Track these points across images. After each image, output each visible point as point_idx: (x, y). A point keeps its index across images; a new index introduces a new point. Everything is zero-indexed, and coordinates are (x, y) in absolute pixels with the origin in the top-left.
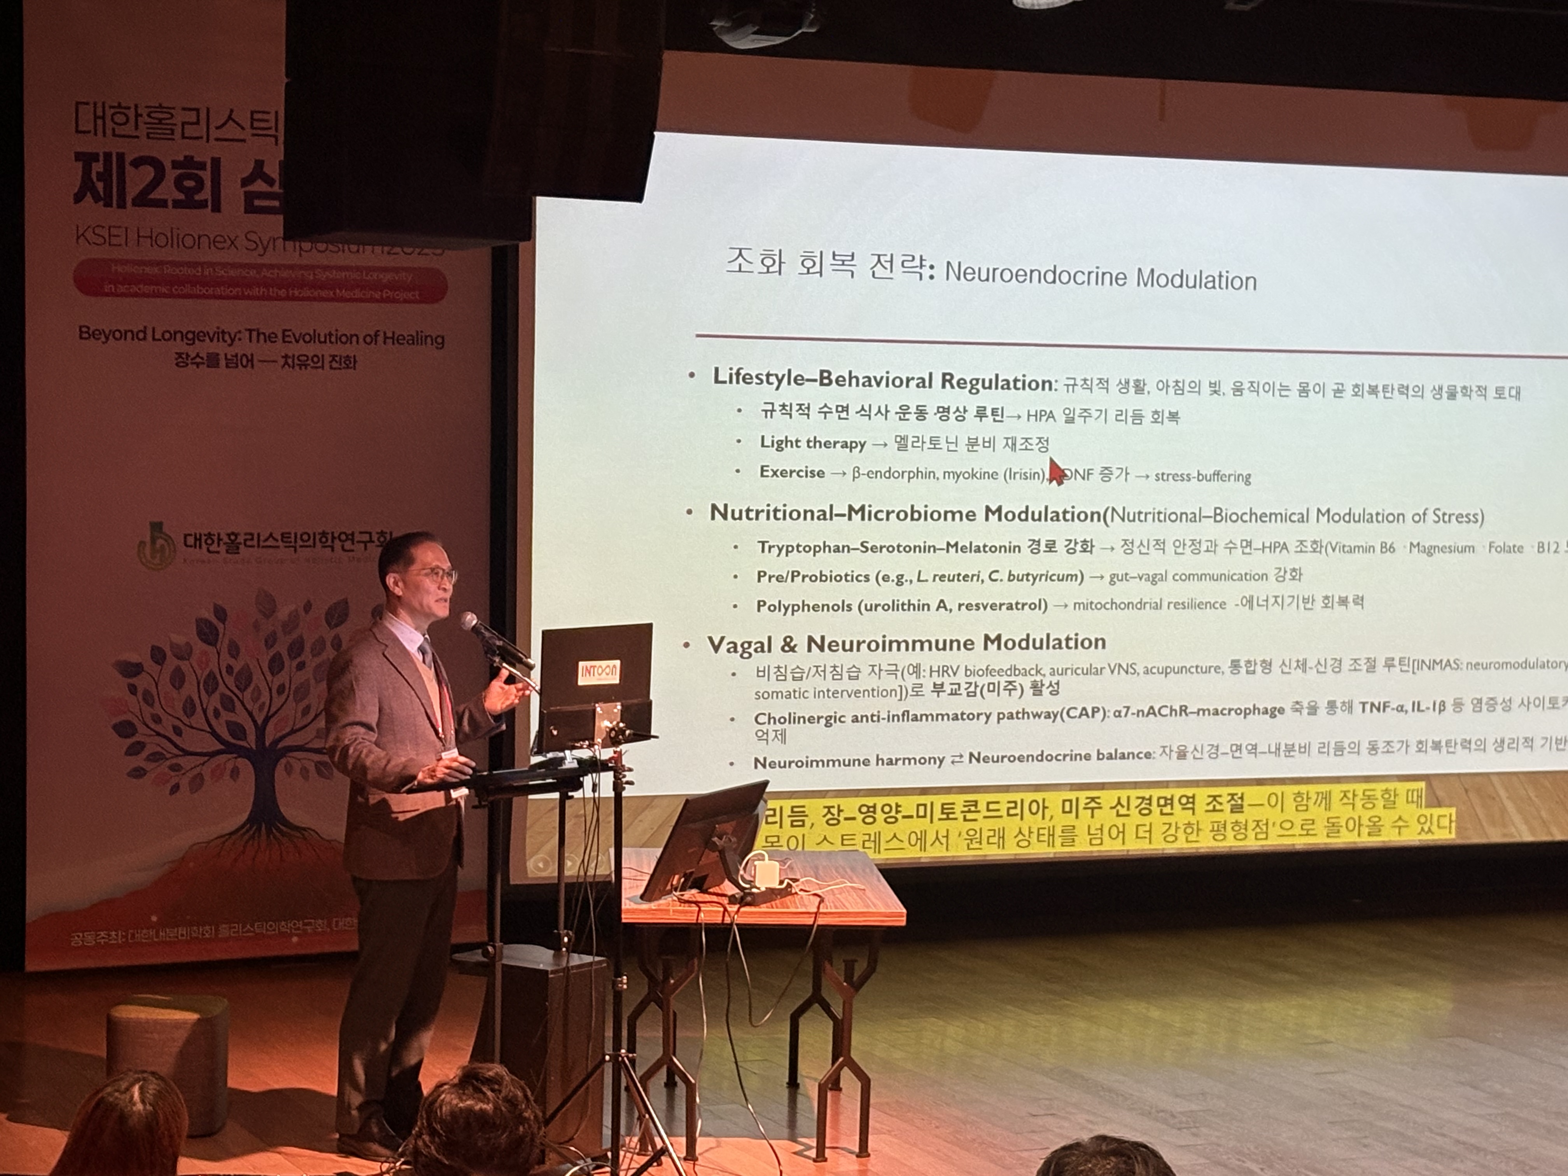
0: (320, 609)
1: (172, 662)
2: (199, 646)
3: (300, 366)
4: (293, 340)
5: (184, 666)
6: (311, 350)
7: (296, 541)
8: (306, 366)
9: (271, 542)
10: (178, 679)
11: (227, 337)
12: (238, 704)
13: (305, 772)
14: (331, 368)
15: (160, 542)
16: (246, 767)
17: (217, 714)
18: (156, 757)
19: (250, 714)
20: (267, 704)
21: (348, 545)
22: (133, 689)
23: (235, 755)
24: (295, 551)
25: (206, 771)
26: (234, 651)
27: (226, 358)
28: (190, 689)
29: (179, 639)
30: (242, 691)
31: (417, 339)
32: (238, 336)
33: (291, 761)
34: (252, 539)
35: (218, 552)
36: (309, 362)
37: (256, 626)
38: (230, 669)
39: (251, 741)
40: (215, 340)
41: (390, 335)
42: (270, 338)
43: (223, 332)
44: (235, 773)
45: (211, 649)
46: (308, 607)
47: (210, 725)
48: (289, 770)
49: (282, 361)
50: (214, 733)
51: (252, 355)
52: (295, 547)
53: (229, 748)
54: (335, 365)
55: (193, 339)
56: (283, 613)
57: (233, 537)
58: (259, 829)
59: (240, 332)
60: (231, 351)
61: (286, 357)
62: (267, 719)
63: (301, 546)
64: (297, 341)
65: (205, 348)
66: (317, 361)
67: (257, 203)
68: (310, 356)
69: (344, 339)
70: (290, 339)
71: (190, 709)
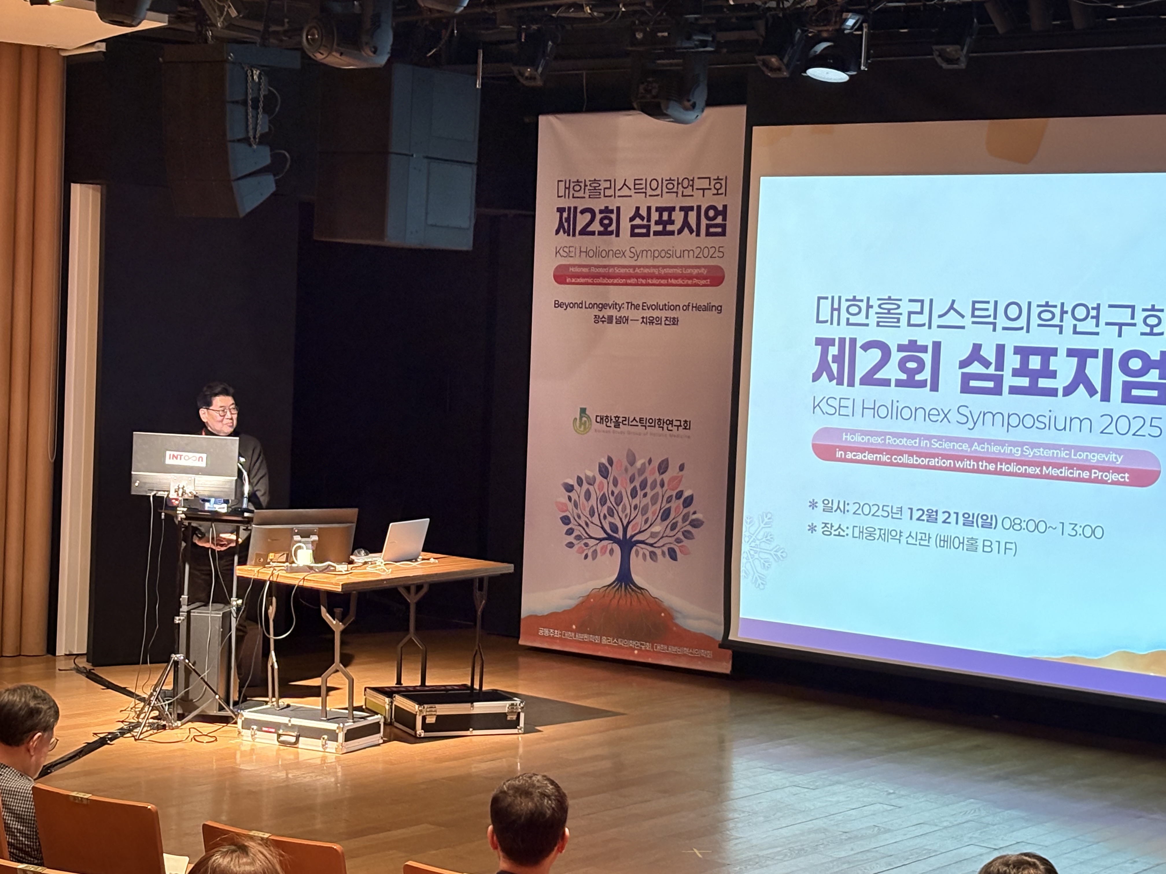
0: (655, 464)
1: (585, 486)
2: (599, 478)
3: (650, 323)
5: (591, 488)
6: (656, 314)
7: (646, 423)
8: (653, 323)
9: (634, 423)
10: (588, 496)
11: (617, 307)
12: (615, 513)
13: (644, 556)
14: (665, 324)
15: (584, 419)
16: (617, 548)
17: (605, 517)
18: (579, 538)
19: (621, 519)
20: (629, 514)
21: (670, 427)
22: (569, 499)
23: (612, 542)
24: (646, 428)
25: (598, 548)
26: (615, 483)
27: (616, 319)
28: (593, 501)
29: (590, 474)
30: (618, 505)
31: (708, 308)
32: (623, 306)
33: (639, 548)
34: (625, 420)
35: (610, 427)
36: (655, 321)
37: (626, 470)
38: (613, 493)
39: (620, 535)
40: (612, 308)
41: (694, 305)
42: (637, 307)
43: (616, 304)
44: (612, 551)
45: (605, 481)
46: (650, 461)
47: (601, 523)
48: (637, 554)
49: (641, 320)
50: (603, 528)
51: (628, 317)
52: (645, 426)
53: (609, 538)
54: (667, 323)
55: (602, 308)
56: (639, 464)
57: (617, 419)
58: (621, 586)
59: (623, 304)
60: (619, 315)
61: (643, 318)
62: (629, 523)
63: (649, 426)
64: (649, 309)
65: (607, 313)
66: (658, 321)
67: (636, 231)
68: (655, 317)
69: (672, 308)
70: (646, 308)
71: (592, 513)
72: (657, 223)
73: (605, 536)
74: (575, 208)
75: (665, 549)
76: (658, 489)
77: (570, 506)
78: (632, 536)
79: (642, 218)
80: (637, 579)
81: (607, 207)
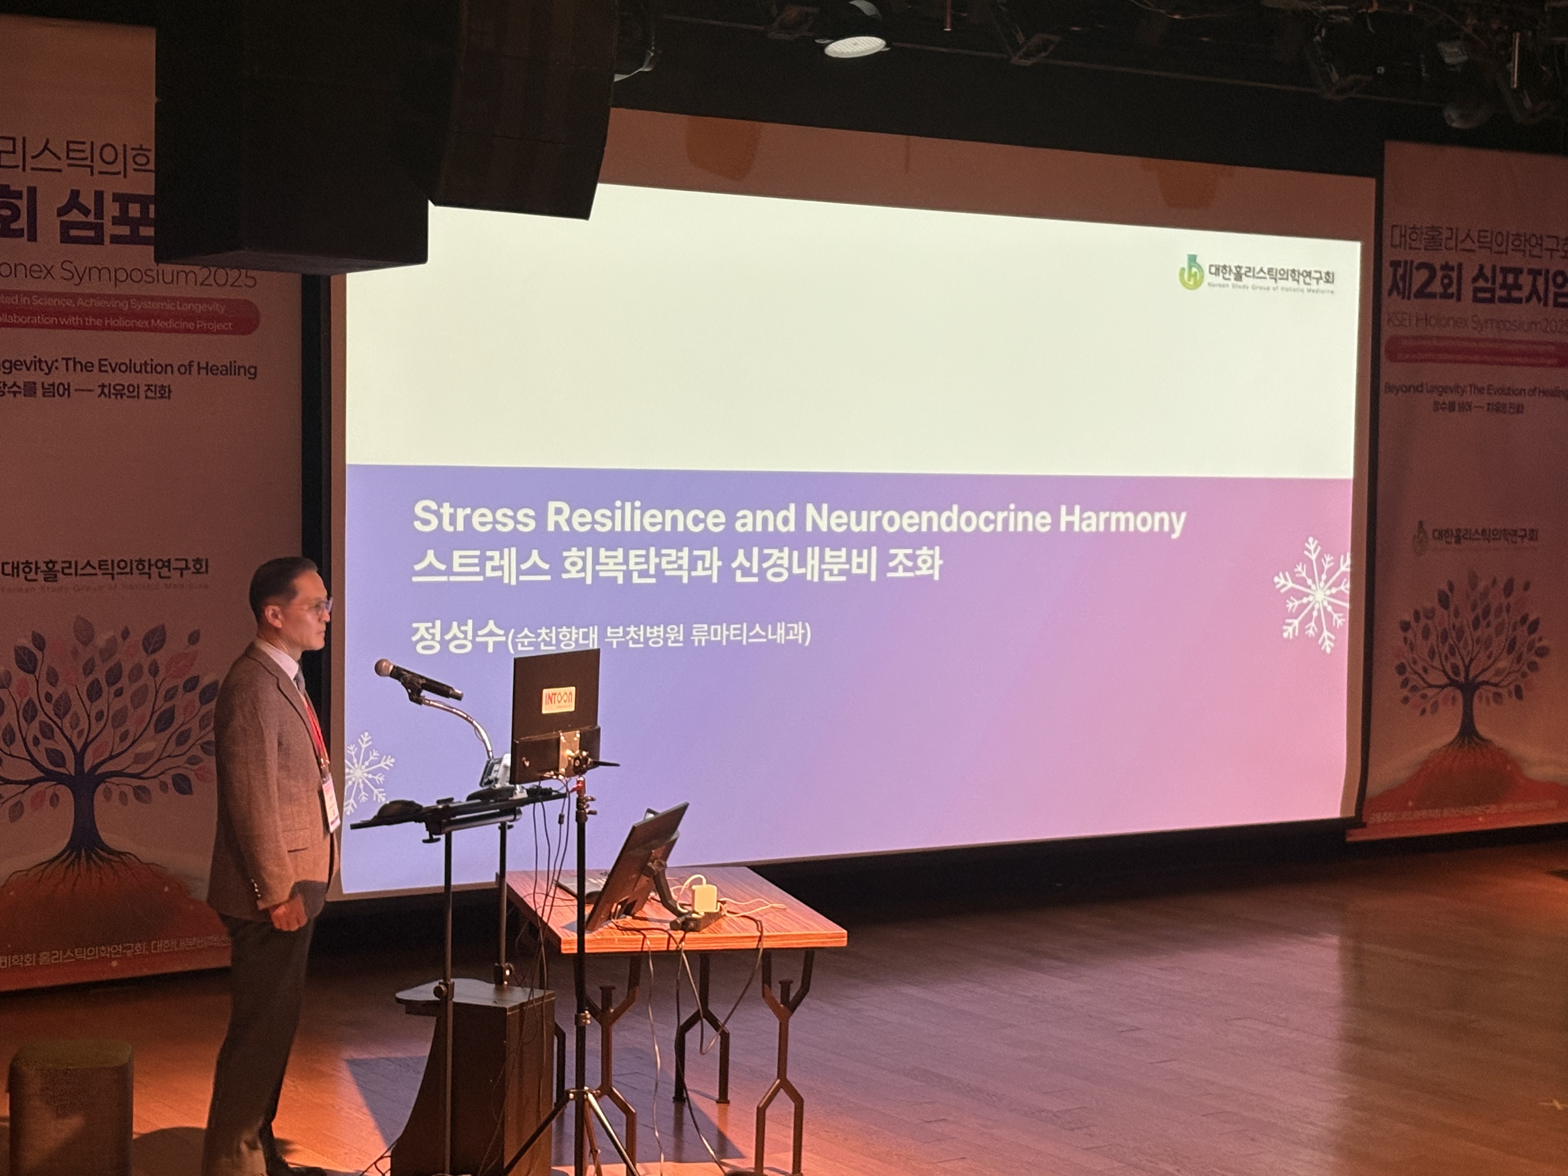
0: (137, 636)
2: (18, 674)
3: (116, 395)
4: (110, 371)
6: (127, 379)
7: (113, 569)
8: (122, 395)
9: (89, 570)
11: (44, 366)
12: (57, 731)
13: (123, 796)
16: (66, 794)
19: (70, 741)
20: (86, 730)
21: (165, 572)
23: (55, 783)
24: (113, 578)
25: (26, 799)
26: (53, 678)
27: (43, 388)
28: (9, 717)
30: (61, 718)
31: (231, 370)
32: (56, 364)
33: (110, 786)
34: (70, 567)
35: (36, 580)
36: (126, 391)
37: (75, 653)
38: (49, 697)
39: (70, 768)
40: (33, 368)
41: (203, 365)
42: (87, 367)
43: (40, 361)
44: (55, 800)
45: (30, 678)
46: (125, 634)
47: (29, 753)
48: (108, 795)
49: (99, 390)
50: (33, 761)
51: (69, 384)
52: (112, 575)
53: (49, 776)
54: (150, 394)
55: (11, 368)
56: (101, 640)
57: (50, 565)
58: (78, 856)
59: (57, 361)
60: (49, 380)
61: (103, 386)
62: (86, 745)
63: (118, 574)
64: (113, 371)
65: (22, 376)
66: (133, 391)
67: (74, 233)
68: (126, 385)
69: (159, 369)
70: (107, 368)
76: (146, 678)
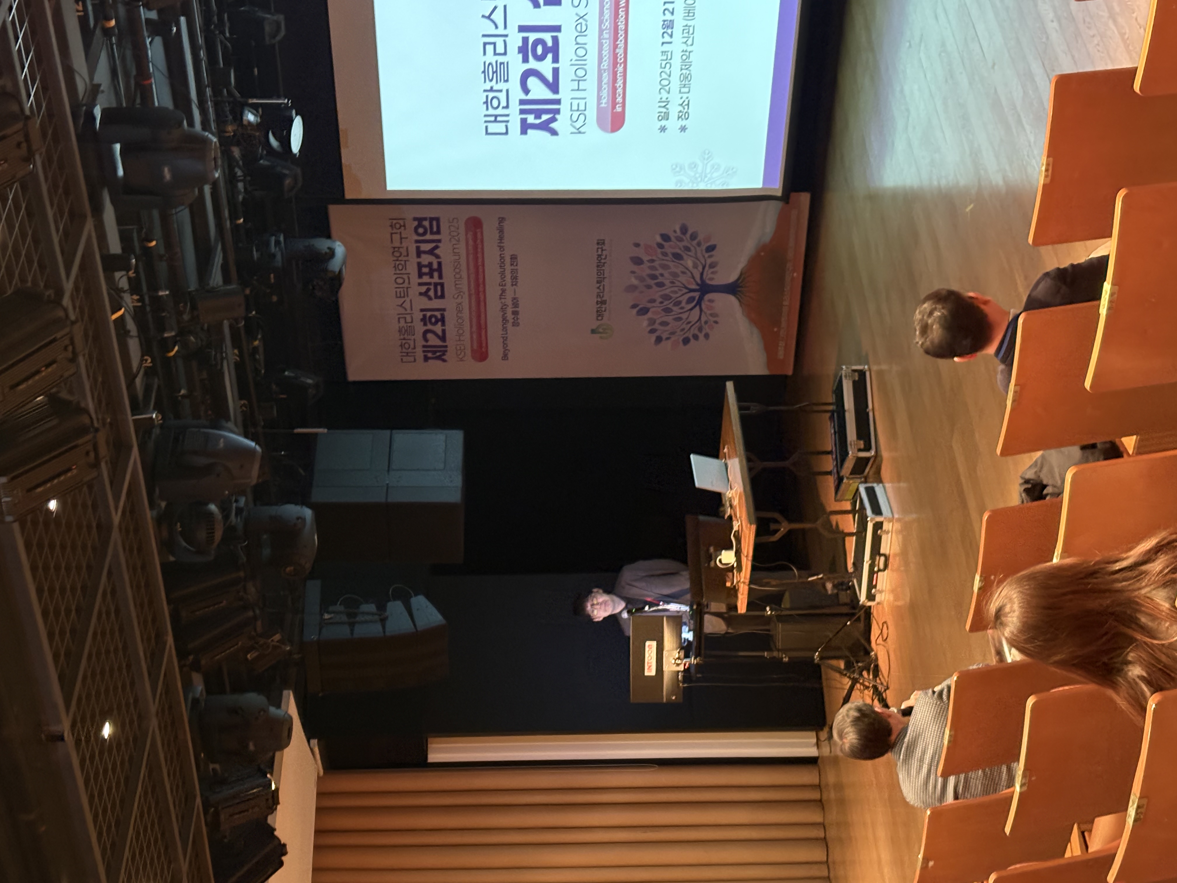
0: (635, 268)
1: (656, 326)
2: (649, 315)
3: (516, 279)
5: (658, 322)
6: (508, 276)
7: (601, 278)
8: (517, 277)
9: (601, 288)
10: (664, 324)
11: (504, 307)
12: (678, 299)
13: (713, 273)
14: (516, 265)
15: (601, 330)
16: (708, 297)
17: (682, 308)
18: (700, 329)
19: (683, 295)
20: (679, 288)
21: (603, 257)
22: (668, 339)
23: (702, 301)
24: (606, 278)
25: (708, 312)
26: (653, 301)
27: (514, 308)
28: (669, 319)
29: (645, 323)
30: (671, 298)
31: (501, 229)
32: (503, 303)
33: (707, 278)
34: (600, 296)
35: (605, 308)
36: (514, 275)
37: (641, 292)
38: (661, 303)
39: (697, 295)
40: (505, 312)
41: (499, 241)
42: (503, 291)
43: (502, 308)
44: (711, 301)
45: (651, 310)
46: (633, 272)
47: (687, 311)
48: (712, 279)
49: (514, 286)
50: (691, 309)
51: (512, 298)
52: (604, 278)
53: (699, 303)
55: (506, 320)
56: (635, 282)
57: (599, 303)
58: (739, 291)
59: (501, 302)
60: (510, 306)
61: (512, 285)
62: (686, 288)
64: (505, 281)
65: (510, 316)
66: (514, 272)
67: (439, 294)
68: (511, 275)
69: (502, 260)
70: (504, 283)
71: (679, 319)
72: (432, 277)
73: (698, 308)
74: (424, 346)
75: (707, 255)
76: (656, 264)
77: (674, 338)
78: (698, 284)
79: (428, 290)
80: (733, 278)
81: (422, 320)
